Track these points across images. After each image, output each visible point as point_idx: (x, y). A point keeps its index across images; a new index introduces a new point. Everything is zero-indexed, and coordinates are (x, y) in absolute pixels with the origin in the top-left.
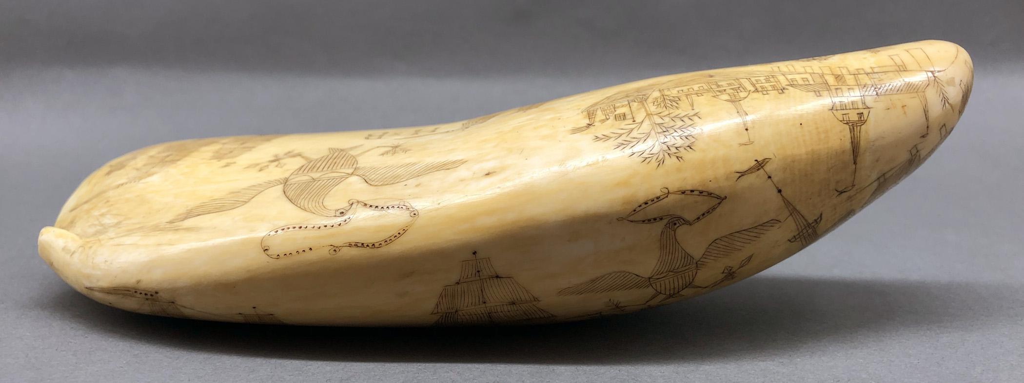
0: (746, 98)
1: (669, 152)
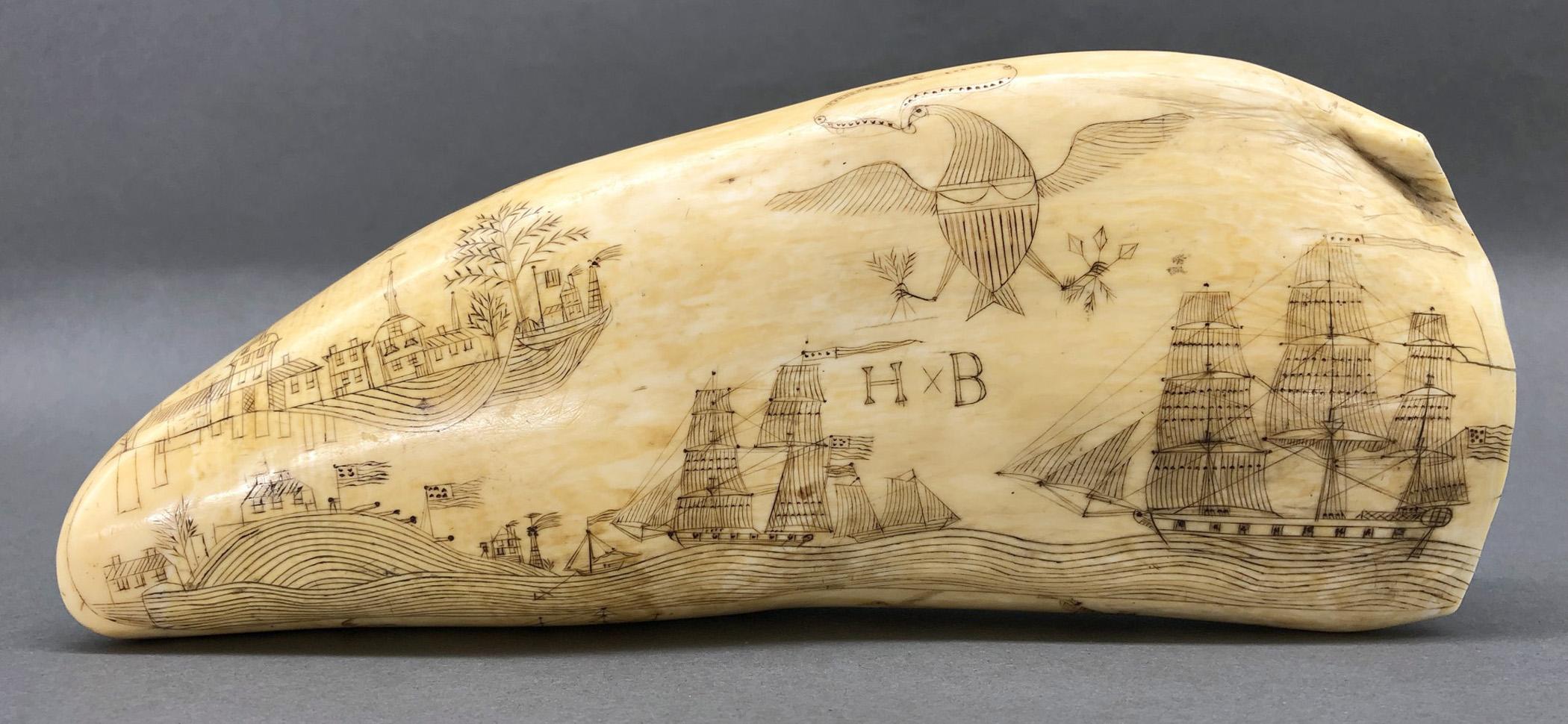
0: (381, 327)
1: (493, 221)
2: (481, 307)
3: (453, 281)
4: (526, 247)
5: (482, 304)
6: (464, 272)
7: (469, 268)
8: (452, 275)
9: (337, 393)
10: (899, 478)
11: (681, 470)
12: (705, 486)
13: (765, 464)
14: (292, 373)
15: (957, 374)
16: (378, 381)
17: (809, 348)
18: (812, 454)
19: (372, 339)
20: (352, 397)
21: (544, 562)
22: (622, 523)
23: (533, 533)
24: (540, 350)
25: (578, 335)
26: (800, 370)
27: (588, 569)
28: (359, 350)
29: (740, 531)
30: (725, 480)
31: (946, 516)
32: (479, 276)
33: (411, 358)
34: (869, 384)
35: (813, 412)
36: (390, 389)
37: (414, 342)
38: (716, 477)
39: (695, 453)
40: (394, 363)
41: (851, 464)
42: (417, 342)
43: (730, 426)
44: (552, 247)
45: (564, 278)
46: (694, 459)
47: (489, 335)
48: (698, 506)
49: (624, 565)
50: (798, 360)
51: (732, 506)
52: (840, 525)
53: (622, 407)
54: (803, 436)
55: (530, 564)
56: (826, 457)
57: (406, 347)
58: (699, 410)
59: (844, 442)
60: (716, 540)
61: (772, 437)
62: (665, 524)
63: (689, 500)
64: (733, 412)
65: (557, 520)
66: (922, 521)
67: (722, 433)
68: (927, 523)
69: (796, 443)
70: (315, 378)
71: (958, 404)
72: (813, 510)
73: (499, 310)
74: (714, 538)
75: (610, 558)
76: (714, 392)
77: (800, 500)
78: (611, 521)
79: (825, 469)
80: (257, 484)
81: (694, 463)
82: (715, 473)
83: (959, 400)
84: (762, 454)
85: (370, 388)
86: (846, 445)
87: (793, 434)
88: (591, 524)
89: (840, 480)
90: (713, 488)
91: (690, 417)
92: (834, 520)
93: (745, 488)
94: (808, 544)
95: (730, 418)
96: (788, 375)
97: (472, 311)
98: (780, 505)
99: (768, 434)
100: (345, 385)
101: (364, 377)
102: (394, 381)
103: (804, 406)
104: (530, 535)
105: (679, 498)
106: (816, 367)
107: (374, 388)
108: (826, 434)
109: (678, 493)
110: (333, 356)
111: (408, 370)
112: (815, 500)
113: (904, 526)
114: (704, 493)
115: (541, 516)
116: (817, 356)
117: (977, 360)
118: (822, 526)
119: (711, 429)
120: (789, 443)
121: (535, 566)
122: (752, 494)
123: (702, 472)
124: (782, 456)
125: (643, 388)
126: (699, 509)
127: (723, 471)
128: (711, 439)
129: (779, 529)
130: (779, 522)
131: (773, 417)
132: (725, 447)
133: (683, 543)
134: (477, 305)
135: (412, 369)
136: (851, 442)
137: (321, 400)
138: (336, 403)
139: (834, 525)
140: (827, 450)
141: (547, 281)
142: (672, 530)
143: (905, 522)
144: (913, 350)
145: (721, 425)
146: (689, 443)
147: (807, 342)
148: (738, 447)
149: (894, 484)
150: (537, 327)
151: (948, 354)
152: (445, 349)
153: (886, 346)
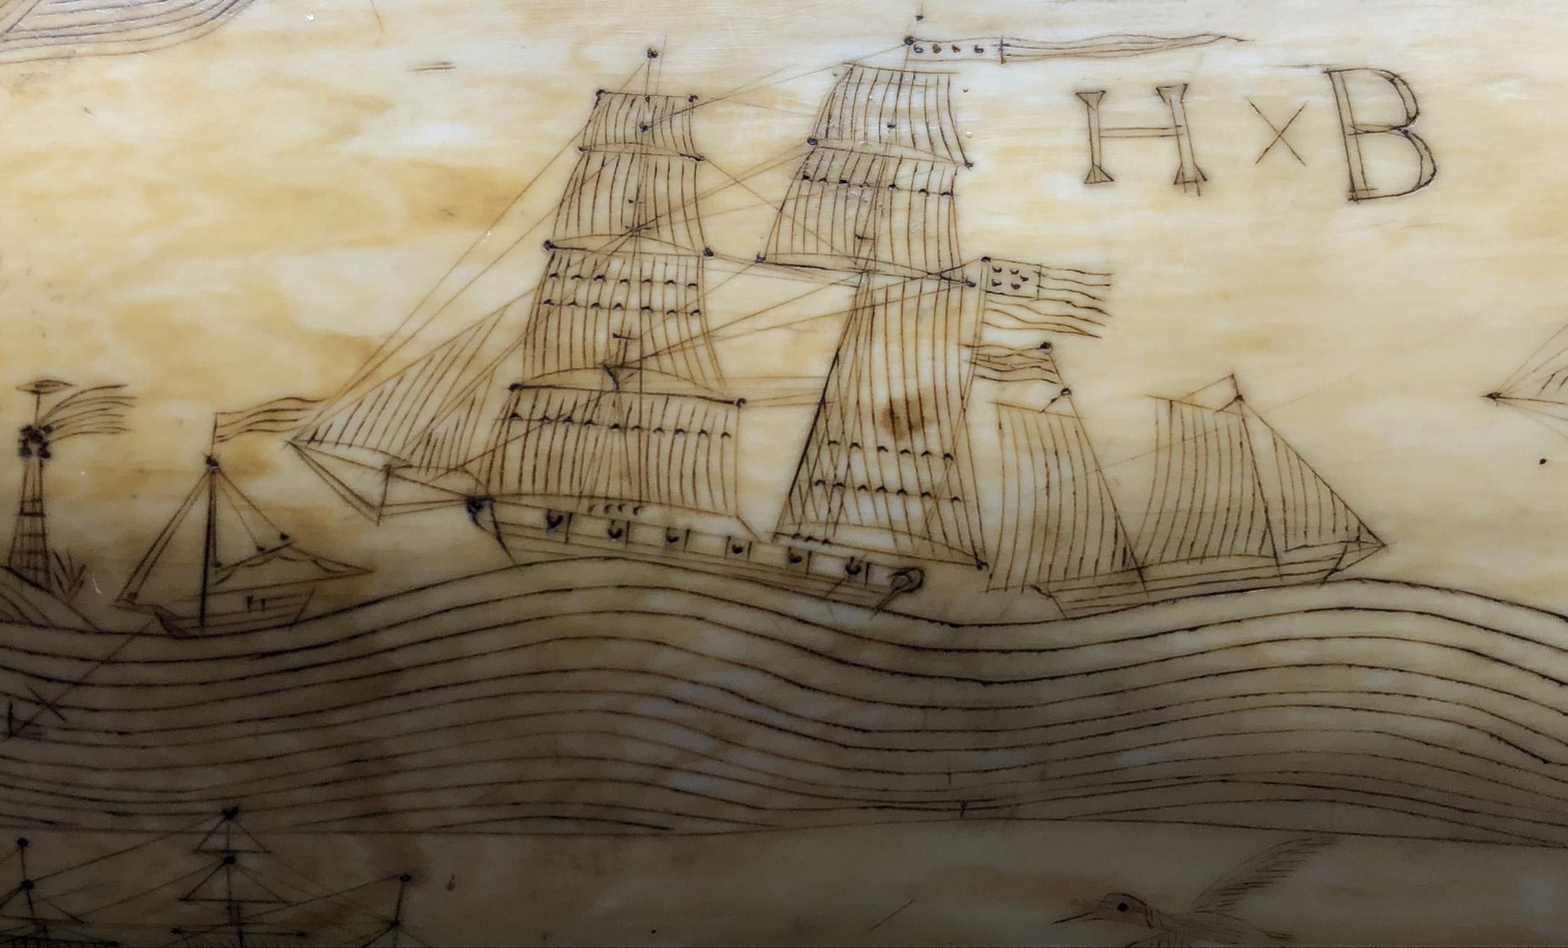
10: (1189, 400)
11: (529, 301)
12: (600, 358)
13: (789, 313)
15: (1347, 120)
17: (921, 31)
18: (927, 302)
21: (53, 562)
22: (324, 447)
23: (34, 447)
26: (899, 80)
27: (193, 609)
29: (698, 522)
30: (661, 344)
31: (1341, 534)
34: (1095, 136)
35: (934, 188)
38: (636, 332)
39: (577, 257)
41: (1045, 346)
43: (689, 194)
46: (573, 271)
48: (569, 419)
49: (316, 607)
50: (895, 57)
51: (678, 431)
52: (1008, 545)
53: (378, 106)
54: (900, 247)
55: (9, 569)
56: (970, 316)
58: (601, 140)
59: (1025, 279)
60: (618, 545)
61: (811, 239)
62: (461, 468)
63: (544, 394)
64: (699, 159)
65: (118, 410)
66: (1267, 550)
67: (663, 209)
68: (1285, 558)
69: (881, 266)
71: (1357, 194)
72: (925, 477)
74: (615, 535)
75: (271, 573)
76: (648, 99)
77: (887, 440)
78: (289, 437)
79: (966, 354)
81: (570, 285)
82: (633, 321)
83: (1359, 184)
84: (774, 285)
86: (1028, 289)
87: (874, 240)
88: (223, 439)
89: (1012, 393)
90: (623, 366)
91: (571, 157)
92: (991, 521)
93: (721, 378)
94: (903, 603)
95: (689, 173)
96: (864, 90)
98: (825, 447)
99: (798, 229)
103: (906, 170)
104: (25, 452)
105: (514, 387)
106: (944, 79)
108: (971, 250)
109: (514, 370)
112: (934, 446)
113: (1210, 565)
114: (595, 380)
115: (67, 393)
116: (947, 52)
117: (1402, 87)
118: (954, 539)
119: (631, 194)
120: (861, 263)
121: (20, 576)
122: (741, 402)
123: (591, 312)
124: (839, 297)
125: (445, 66)
126: (573, 430)
127: (658, 318)
128: (628, 219)
129: (819, 533)
130: (818, 507)
131: (817, 188)
132: (671, 250)
133: (510, 542)
136: (1045, 282)
139: (992, 544)
140: (972, 296)
142: (481, 492)
143: (1213, 549)
144: (1217, 61)
145: (661, 187)
146: (561, 225)
147: (920, 18)
148: (709, 253)
149: (1177, 418)
151: (1316, 72)
153: (1144, 46)
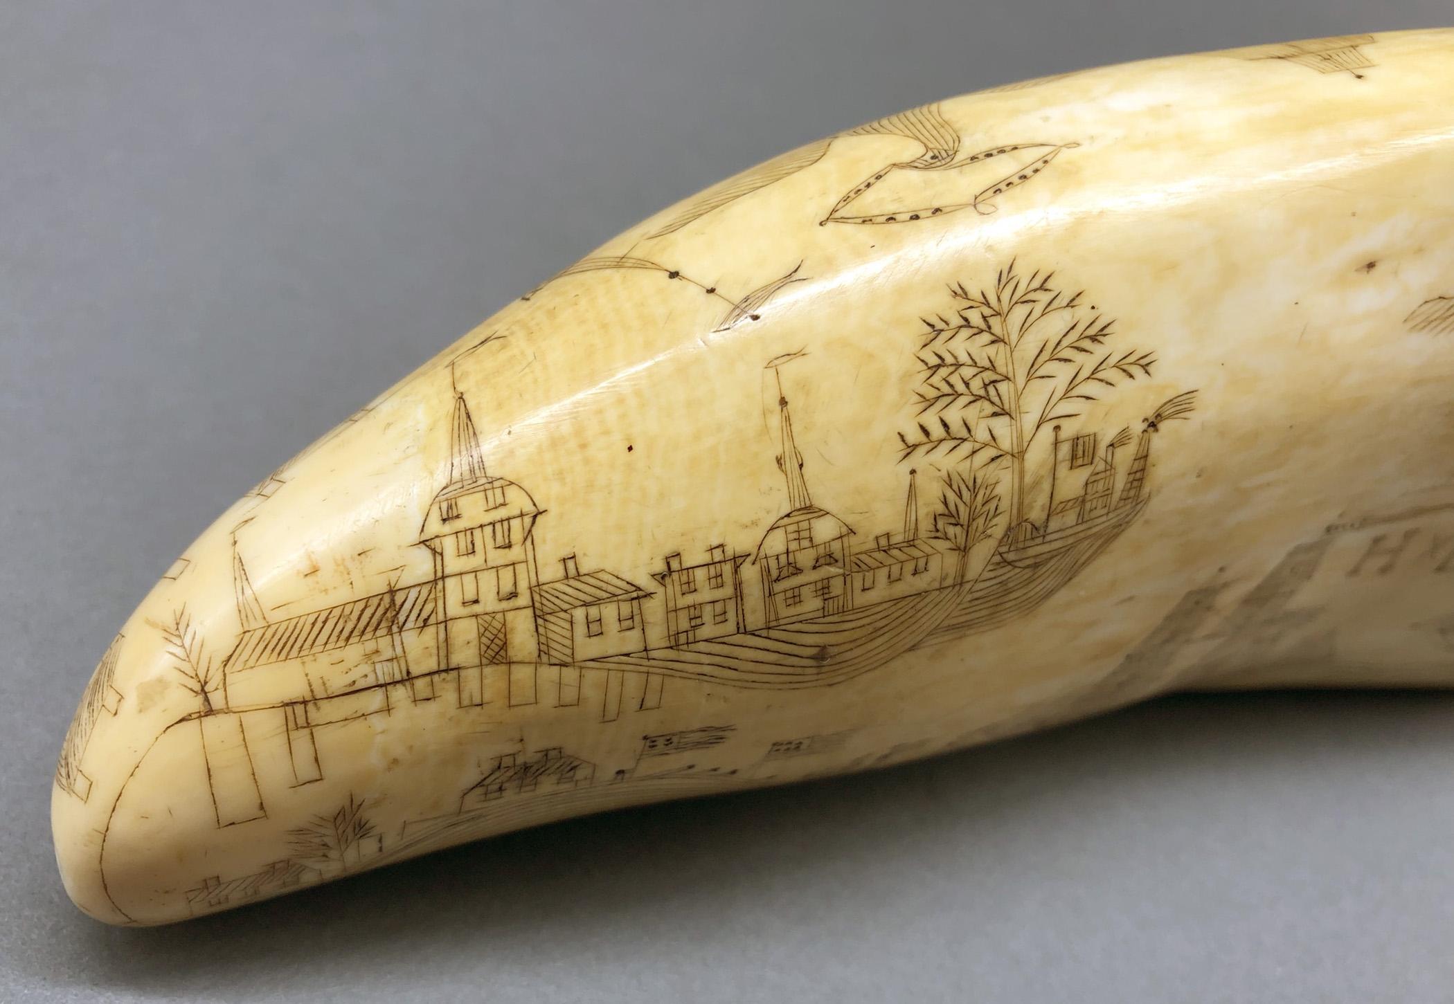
0: (772, 529)
1: (987, 311)
2: (958, 500)
3: (915, 446)
4: (1049, 385)
5: (961, 497)
6: (937, 431)
7: (948, 421)
8: (914, 436)
9: (677, 640)
11: (1108, 675)
14: (589, 599)
16: (755, 619)
19: (754, 551)
20: (702, 646)
24: (1025, 568)
25: (1087, 542)
26: (1311, 549)
28: (727, 568)
32: (964, 440)
33: (819, 585)
34: (1368, 556)
36: (773, 634)
37: (830, 559)
39: (1137, 656)
40: (789, 594)
41: (1281, 633)
42: (836, 561)
43: (1196, 623)
44: (1091, 388)
45: (1101, 451)
47: (959, 549)
50: (1317, 538)
57: (814, 568)
58: (1176, 613)
67: (1182, 632)
70: (636, 611)
73: (986, 508)
76: (1207, 591)
80: (499, 768)
84: (1205, 643)
85: (738, 633)
95: (1202, 616)
97: (940, 508)
100: (694, 627)
101: (731, 615)
102: (782, 622)
106: (1329, 542)
107: (745, 633)
108: (1283, 611)
110: (675, 576)
111: (811, 604)
116: (1340, 530)
119: (1174, 630)
128: (1165, 640)
131: (1247, 605)
132: (1173, 645)
134: (952, 497)
135: (817, 603)
137: (646, 650)
138: (672, 654)
141: (1074, 457)
145: (1186, 624)
146: (1138, 648)
147: (1342, 516)
148: (1188, 641)
150: (1035, 534)
152: (882, 574)
